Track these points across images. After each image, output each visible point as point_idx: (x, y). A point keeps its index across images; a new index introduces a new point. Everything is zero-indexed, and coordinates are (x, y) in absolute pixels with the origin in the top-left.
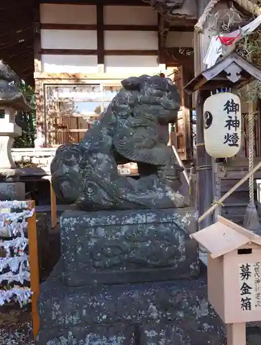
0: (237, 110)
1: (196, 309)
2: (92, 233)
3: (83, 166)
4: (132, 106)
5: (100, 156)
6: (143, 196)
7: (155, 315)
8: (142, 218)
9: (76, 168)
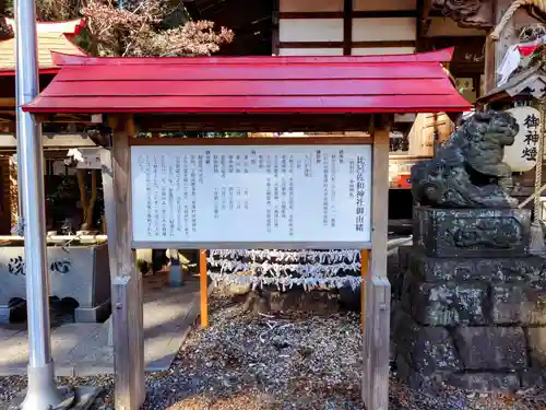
0: (536, 125)
1: (530, 275)
2: (455, 222)
3: (445, 176)
4: (483, 134)
5: (458, 169)
6: (487, 199)
7: (501, 277)
8: (491, 214)
9: (439, 178)
